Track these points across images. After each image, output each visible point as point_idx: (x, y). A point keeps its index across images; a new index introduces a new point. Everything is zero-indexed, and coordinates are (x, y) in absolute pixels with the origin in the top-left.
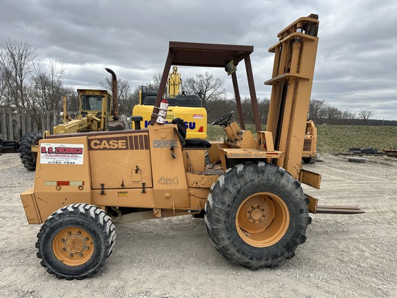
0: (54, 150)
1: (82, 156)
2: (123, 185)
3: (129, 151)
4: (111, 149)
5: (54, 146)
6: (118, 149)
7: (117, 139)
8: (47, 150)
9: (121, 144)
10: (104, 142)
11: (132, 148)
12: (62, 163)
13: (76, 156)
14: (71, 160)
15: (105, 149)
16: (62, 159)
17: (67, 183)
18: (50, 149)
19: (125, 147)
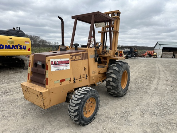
0: (57, 63)
1: (69, 64)
2: (81, 77)
3: (82, 60)
4: (76, 60)
5: (57, 60)
6: (78, 60)
7: (78, 55)
8: (54, 63)
9: (79, 57)
10: (74, 57)
11: (82, 59)
12: (62, 69)
13: (67, 65)
14: (65, 68)
15: (74, 60)
16: (61, 67)
17: (64, 80)
18: (55, 62)
19: (80, 59)
